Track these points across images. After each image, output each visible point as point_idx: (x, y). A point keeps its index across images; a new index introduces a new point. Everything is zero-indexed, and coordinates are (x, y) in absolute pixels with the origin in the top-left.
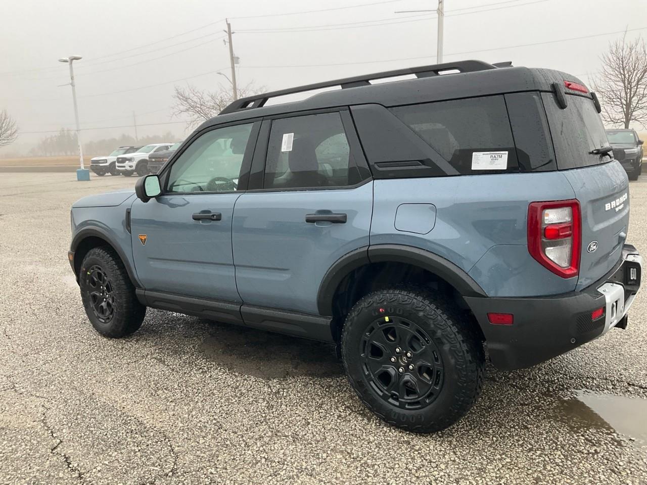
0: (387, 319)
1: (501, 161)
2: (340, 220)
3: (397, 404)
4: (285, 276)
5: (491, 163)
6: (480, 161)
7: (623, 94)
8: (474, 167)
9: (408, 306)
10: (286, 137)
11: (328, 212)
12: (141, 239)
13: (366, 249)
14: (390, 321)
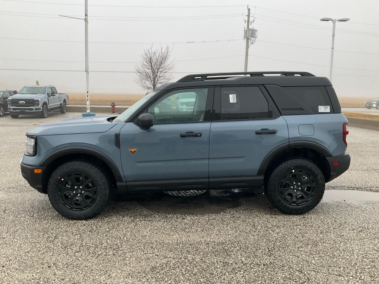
0: (293, 171)
1: (328, 109)
2: (273, 132)
3: (296, 205)
4: (242, 160)
5: (325, 110)
6: (321, 109)
7: (152, 76)
8: (319, 111)
9: (304, 164)
10: (231, 96)
11: (267, 129)
12: (131, 152)
13: (288, 143)
14: (295, 171)
